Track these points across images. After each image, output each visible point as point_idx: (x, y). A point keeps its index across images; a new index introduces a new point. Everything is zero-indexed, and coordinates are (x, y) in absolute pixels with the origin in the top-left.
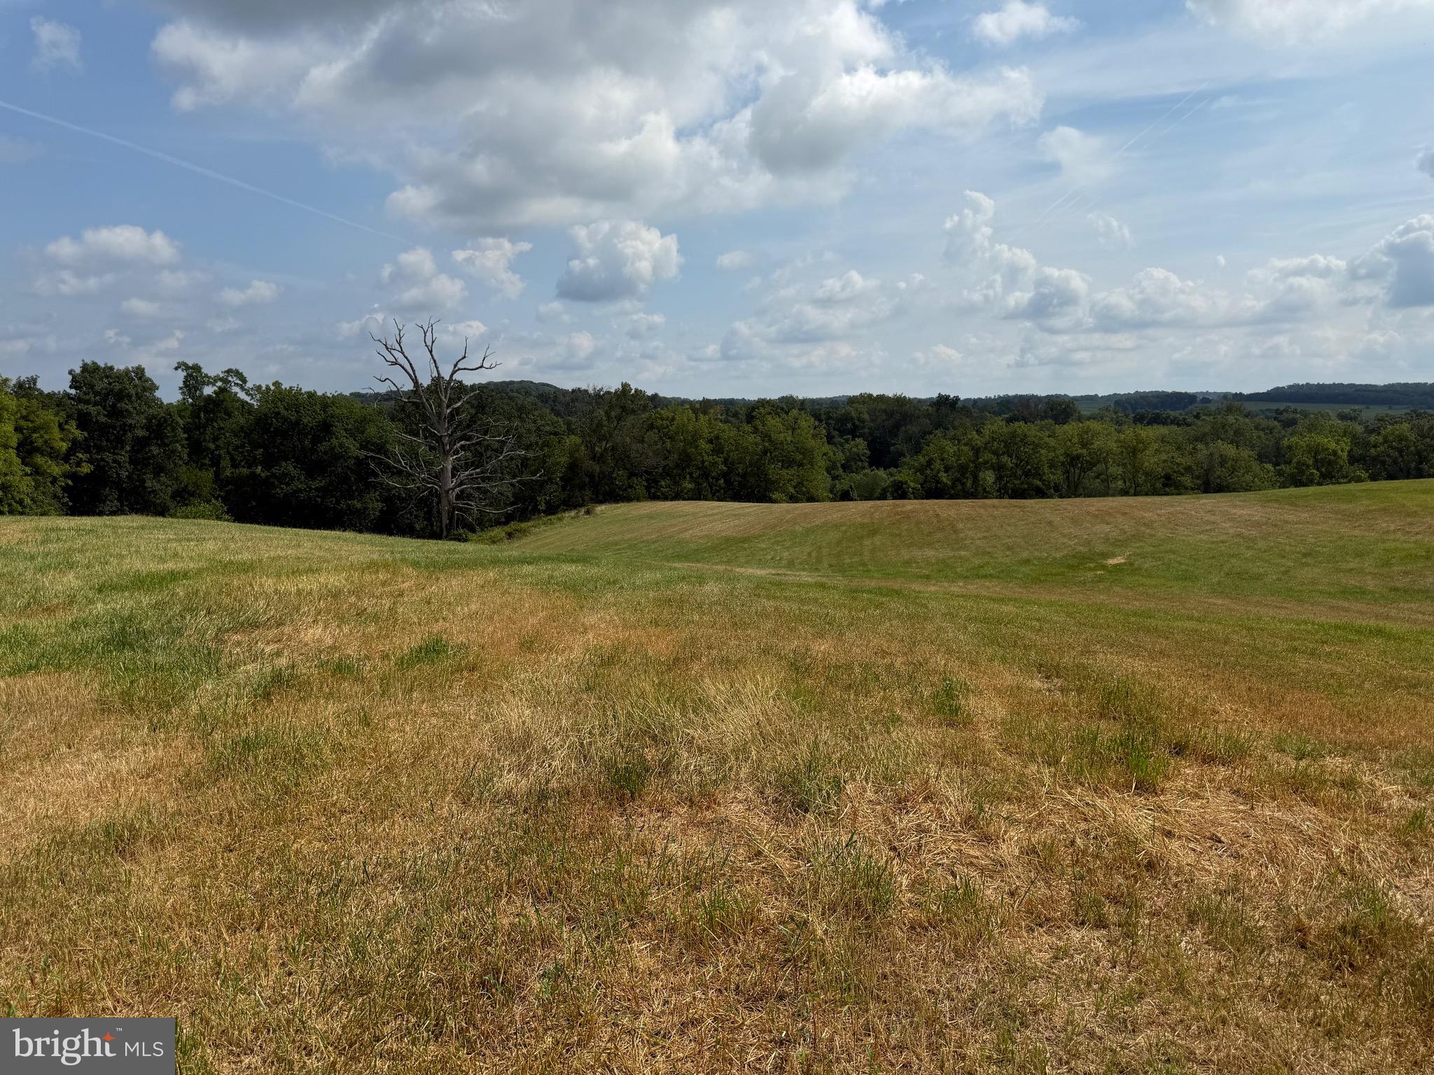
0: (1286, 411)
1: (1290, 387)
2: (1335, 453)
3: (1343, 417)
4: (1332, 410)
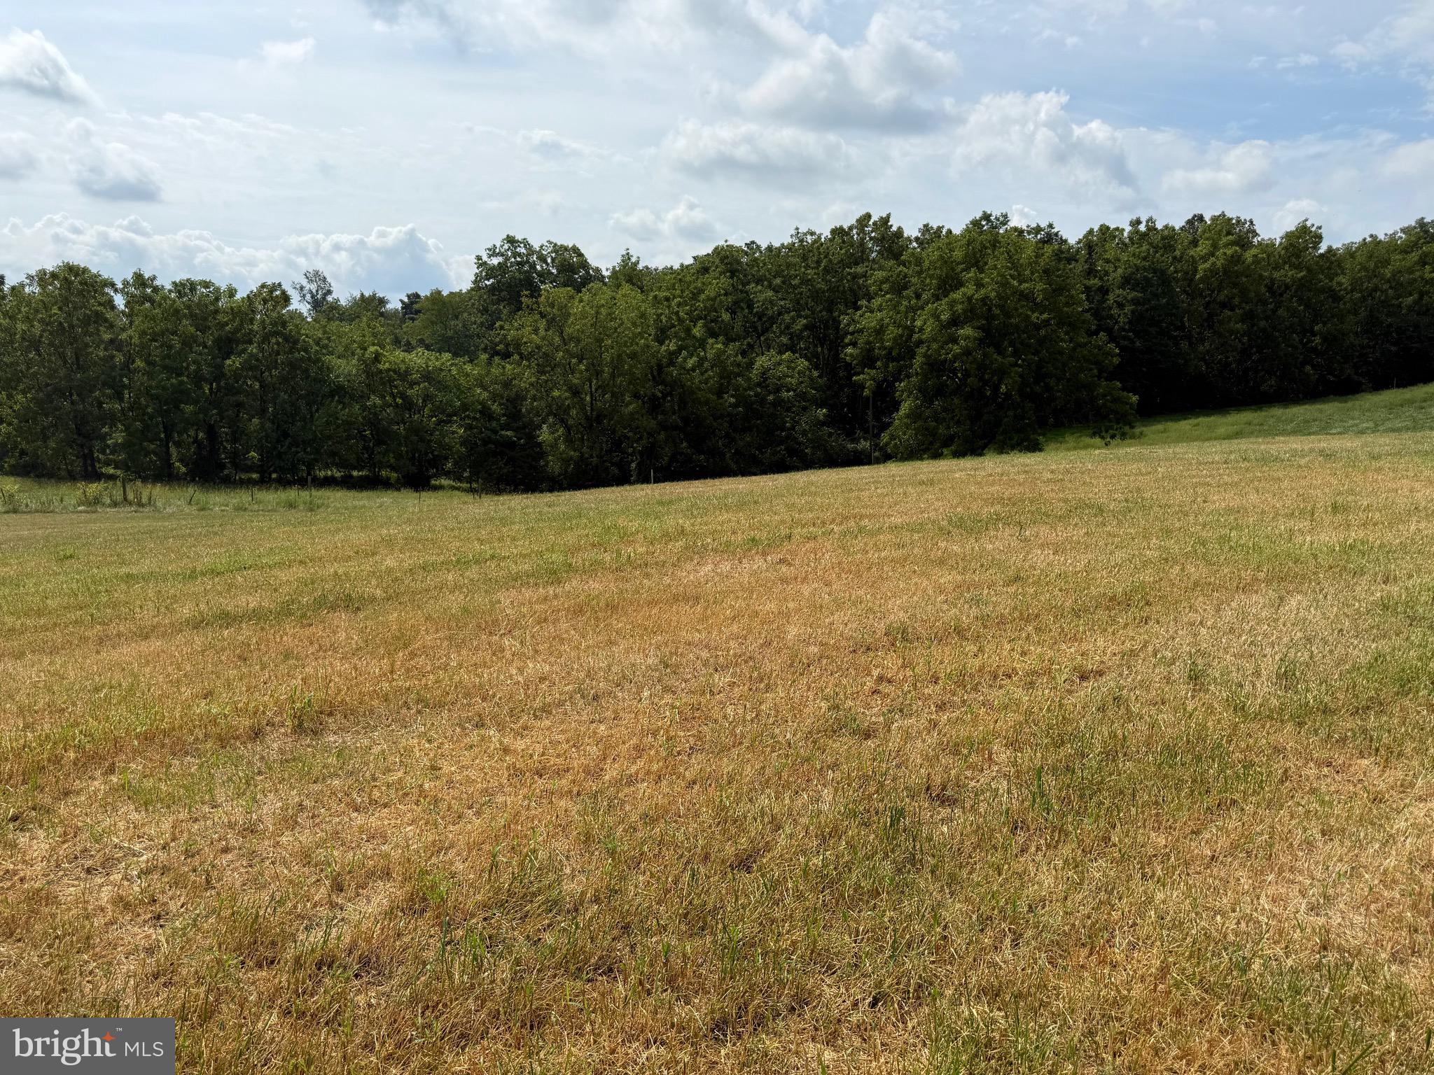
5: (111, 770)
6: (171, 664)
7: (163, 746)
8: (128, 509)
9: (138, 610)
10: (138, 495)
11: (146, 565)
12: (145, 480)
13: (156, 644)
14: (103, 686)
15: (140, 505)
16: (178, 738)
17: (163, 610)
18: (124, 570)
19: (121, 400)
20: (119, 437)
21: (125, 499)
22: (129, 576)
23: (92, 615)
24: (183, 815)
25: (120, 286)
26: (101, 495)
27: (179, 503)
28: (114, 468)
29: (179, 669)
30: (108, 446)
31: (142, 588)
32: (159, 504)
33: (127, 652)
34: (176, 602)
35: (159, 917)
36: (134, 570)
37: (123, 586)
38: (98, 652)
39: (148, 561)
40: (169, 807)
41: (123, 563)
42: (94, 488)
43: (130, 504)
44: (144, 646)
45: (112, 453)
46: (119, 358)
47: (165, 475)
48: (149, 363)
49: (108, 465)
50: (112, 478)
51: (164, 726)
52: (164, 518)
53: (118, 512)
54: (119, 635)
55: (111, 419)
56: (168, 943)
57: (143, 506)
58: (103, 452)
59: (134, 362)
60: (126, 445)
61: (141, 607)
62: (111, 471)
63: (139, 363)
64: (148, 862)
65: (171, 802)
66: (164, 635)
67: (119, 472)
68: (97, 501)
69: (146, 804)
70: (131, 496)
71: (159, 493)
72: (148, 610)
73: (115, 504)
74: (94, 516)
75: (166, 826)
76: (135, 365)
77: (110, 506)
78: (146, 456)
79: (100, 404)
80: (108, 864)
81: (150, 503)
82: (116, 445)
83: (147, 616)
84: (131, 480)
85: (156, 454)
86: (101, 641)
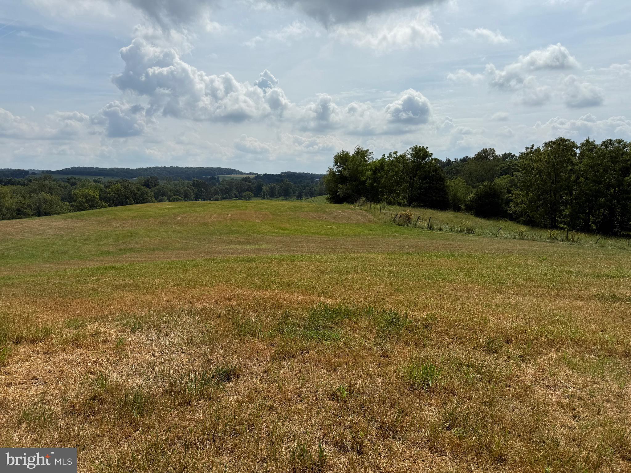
0: (71, 178)
1: (72, 168)
2: (94, 196)
3: (95, 181)
4: (91, 179)
5: (558, 350)
6: (587, 313)
7: (581, 347)
8: (568, 243)
9: (573, 286)
10: (573, 238)
11: (577, 268)
12: (577, 231)
13: (581, 303)
14: (557, 315)
15: (573, 241)
16: (589, 345)
17: (584, 288)
18: (567, 269)
19: (571, 195)
20: (567, 211)
21: (567, 238)
22: (569, 271)
23: (553, 285)
24: (589, 379)
25: (579, 146)
26: (557, 235)
27: (591, 242)
28: (564, 225)
29: (590, 315)
30: (562, 215)
31: (575, 278)
32: (582, 242)
33: (567, 303)
34: (590, 286)
35: (576, 417)
36: (572, 269)
37: (567, 276)
38: (555, 301)
39: (578, 266)
40: (582, 373)
41: (567, 266)
42: (555, 232)
43: (569, 241)
44: (574, 302)
45: (563, 218)
46: (573, 178)
47: (586, 229)
48: (586, 179)
49: (561, 223)
50: (563, 229)
51: (583, 338)
52: (584, 249)
53: (563, 243)
54: (564, 296)
55: (566, 203)
56: (579, 429)
57: (574, 242)
58: (560, 217)
59: (579, 178)
60: (570, 215)
61: (574, 286)
62: (562, 226)
63: (582, 179)
64: (572, 392)
65: (584, 372)
66: (584, 299)
67: (565, 226)
68: (555, 238)
69: (573, 368)
70: (570, 237)
71: (582, 237)
72: (577, 287)
73: (562, 240)
74: (553, 244)
75: (582, 380)
76: (580, 180)
77: (560, 241)
78: (578, 220)
79: (562, 197)
80: (556, 387)
81: (578, 241)
82: (566, 215)
83: (577, 290)
84: (571, 231)
85: (583, 219)
86: (556, 296)
